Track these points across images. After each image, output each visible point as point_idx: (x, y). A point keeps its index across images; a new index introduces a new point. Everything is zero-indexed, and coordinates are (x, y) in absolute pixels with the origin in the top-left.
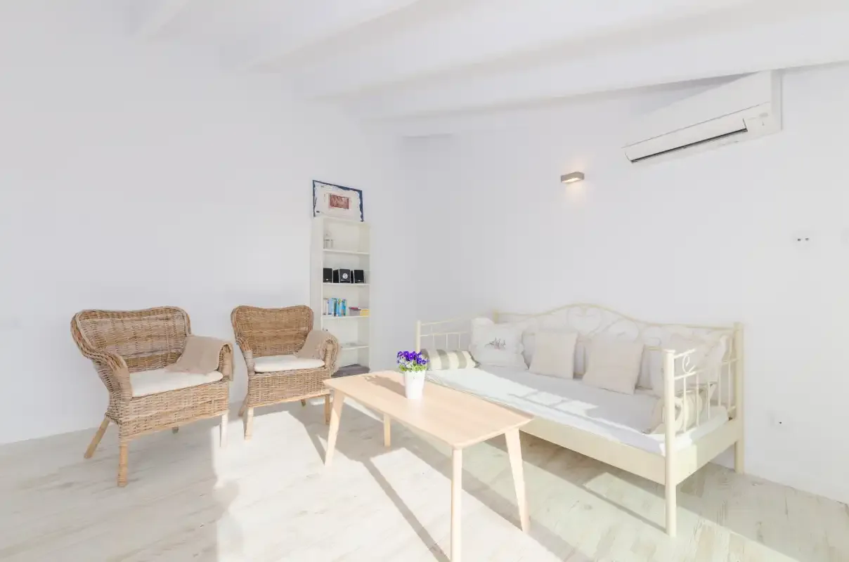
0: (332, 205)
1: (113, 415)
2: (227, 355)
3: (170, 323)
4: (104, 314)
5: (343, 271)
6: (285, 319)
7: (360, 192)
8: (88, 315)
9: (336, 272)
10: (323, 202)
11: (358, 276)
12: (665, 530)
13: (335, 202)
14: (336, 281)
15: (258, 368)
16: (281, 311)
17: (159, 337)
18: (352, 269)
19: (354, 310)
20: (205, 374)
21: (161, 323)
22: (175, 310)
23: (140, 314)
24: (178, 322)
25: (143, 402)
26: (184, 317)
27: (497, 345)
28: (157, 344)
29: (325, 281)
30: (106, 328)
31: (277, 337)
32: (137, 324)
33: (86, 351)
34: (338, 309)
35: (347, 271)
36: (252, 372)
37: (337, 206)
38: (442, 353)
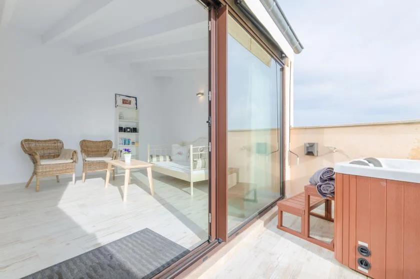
0: (123, 103)
1: (35, 173)
2: (75, 154)
3: (56, 145)
4: (32, 141)
5: (128, 128)
6: (101, 144)
7: (136, 98)
8: (26, 140)
9: (125, 129)
10: (120, 102)
11: (135, 130)
12: (190, 194)
13: (124, 102)
14: (125, 131)
15: (86, 160)
16: (100, 142)
17: (52, 149)
18: (132, 127)
19: (133, 143)
20: (67, 160)
21: (53, 144)
22: (58, 140)
23: (45, 141)
24: (59, 144)
25: (44, 166)
26: (61, 142)
27: (179, 153)
28: (51, 151)
29: (119, 131)
30: (33, 145)
31: (98, 151)
32: (44, 144)
33: (25, 151)
34: (126, 142)
35: (130, 128)
36: (84, 160)
37: (126, 103)
38: (158, 156)
